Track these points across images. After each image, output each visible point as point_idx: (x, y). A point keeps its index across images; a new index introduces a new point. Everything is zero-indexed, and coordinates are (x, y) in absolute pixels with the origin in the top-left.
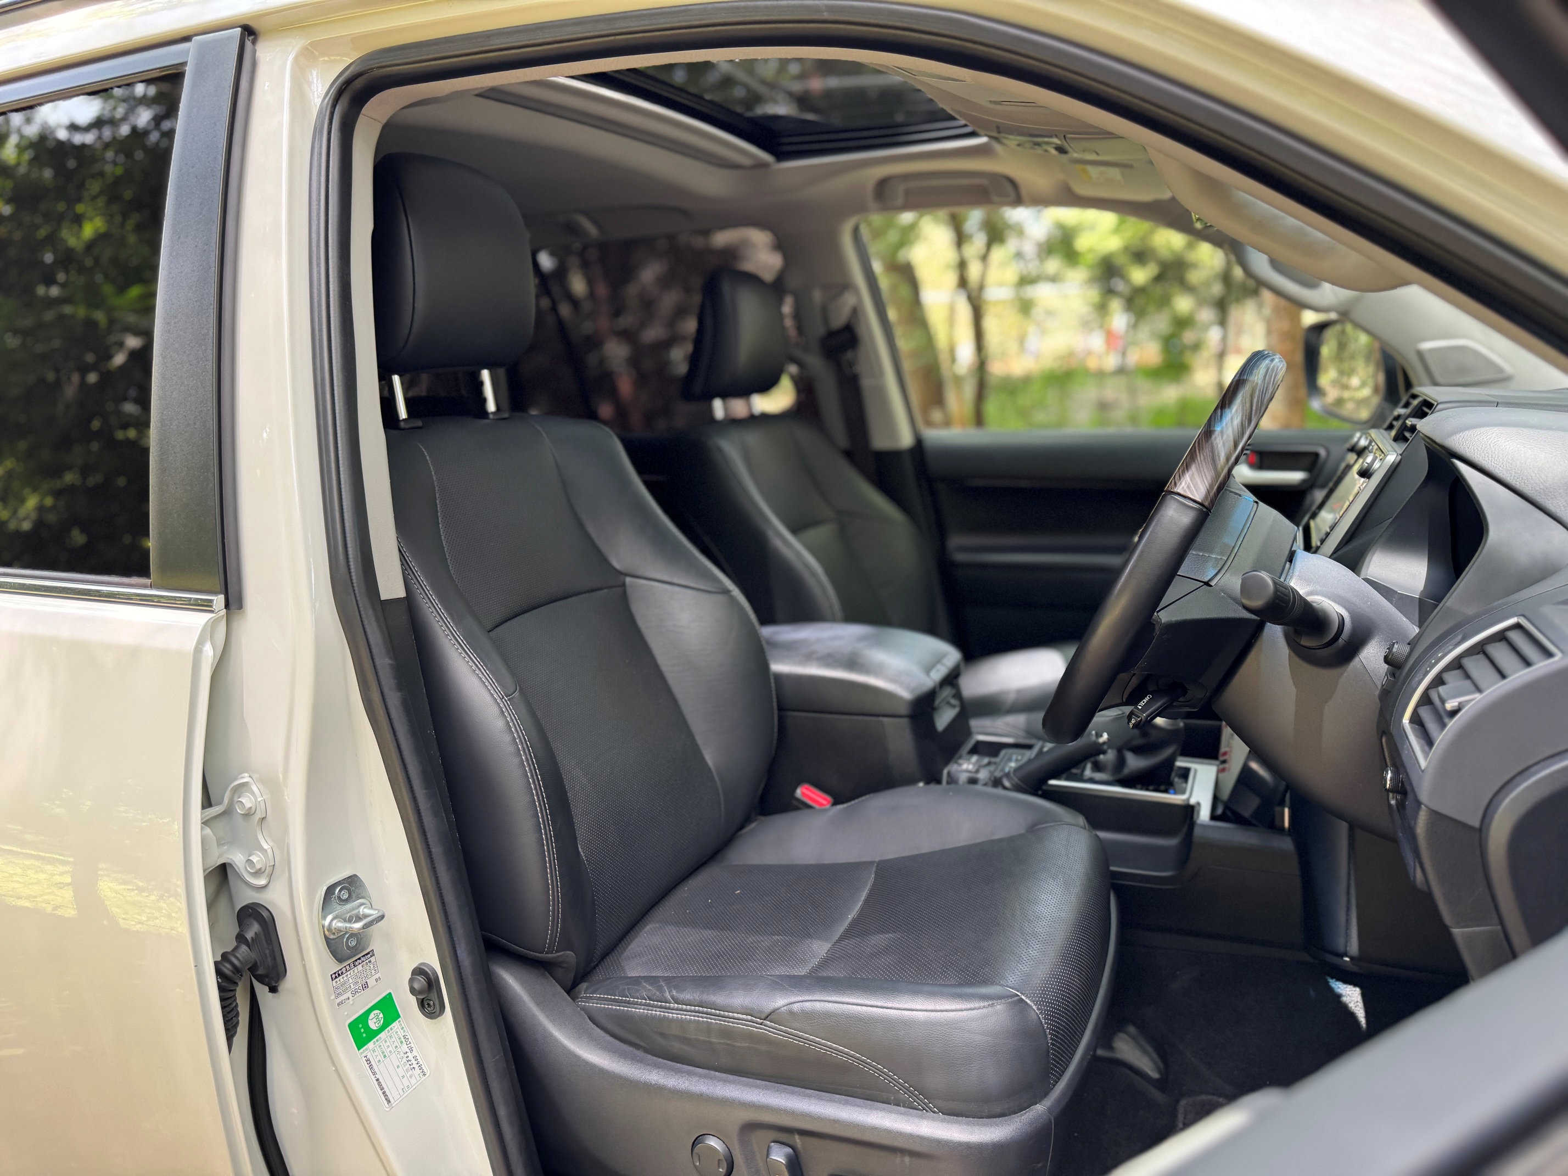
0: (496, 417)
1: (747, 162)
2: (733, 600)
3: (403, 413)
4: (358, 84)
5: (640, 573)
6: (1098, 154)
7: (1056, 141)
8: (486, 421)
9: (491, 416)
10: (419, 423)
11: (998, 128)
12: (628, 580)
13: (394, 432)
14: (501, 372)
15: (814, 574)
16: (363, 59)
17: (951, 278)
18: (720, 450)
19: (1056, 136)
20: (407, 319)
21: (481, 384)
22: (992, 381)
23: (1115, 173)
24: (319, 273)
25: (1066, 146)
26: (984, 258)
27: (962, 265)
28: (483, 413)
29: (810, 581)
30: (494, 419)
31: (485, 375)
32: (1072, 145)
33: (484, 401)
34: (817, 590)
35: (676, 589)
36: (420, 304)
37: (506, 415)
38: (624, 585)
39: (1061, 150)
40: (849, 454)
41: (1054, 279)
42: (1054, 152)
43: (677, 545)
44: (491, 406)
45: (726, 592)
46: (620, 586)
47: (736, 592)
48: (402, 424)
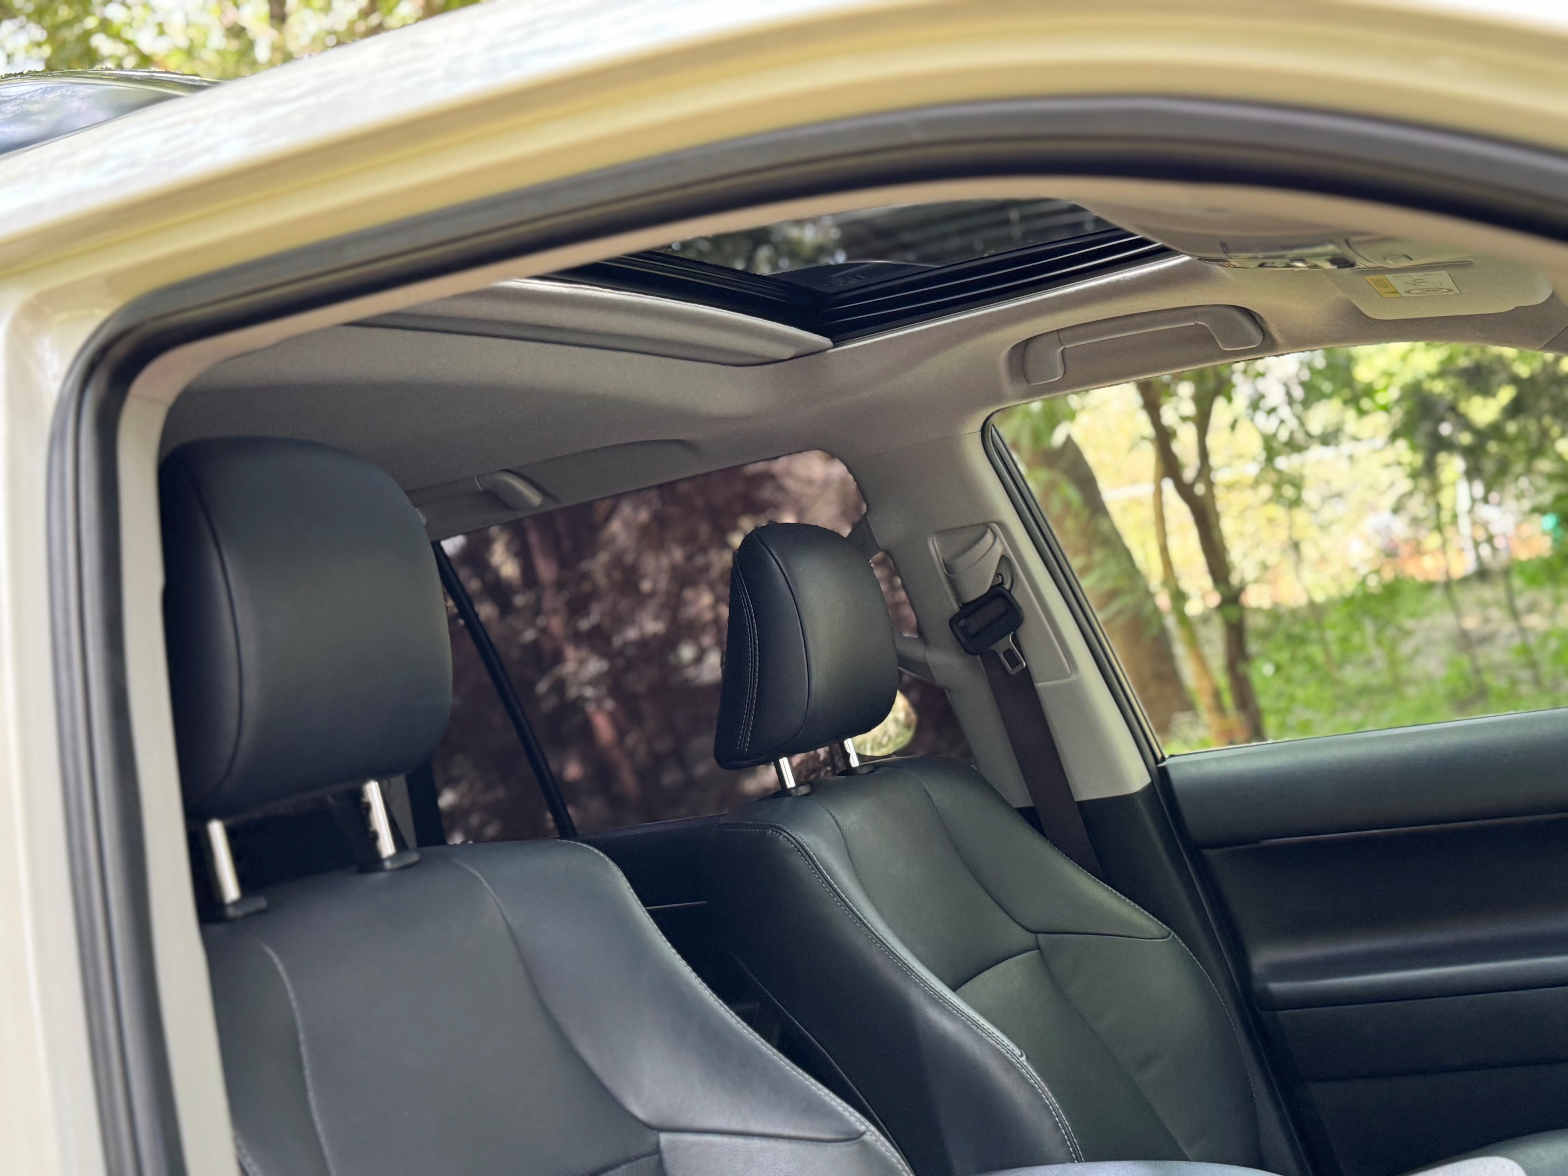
0: (396, 865)
1: (786, 352)
2: (867, 1149)
3: (231, 889)
4: (120, 350)
5: (683, 1122)
6: (1410, 259)
7: (1330, 248)
8: (380, 876)
9: (388, 865)
10: (261, 903)
11: (1224, 245)
12: (664, 1138)
13: (217, 929)
14: (399, 782)
15: (1010, 1066)
16: (128, 309)
17: (1148, 457)
18: (801, 849)
19: (1331, 242)
20: (231, 723)
21: (368, 807)
22: (1255, 623)
23: (1442, 278)
24: (71, 679)
25: (1349, 254)
26: (1202, 421)
27: (1164, 437)
28: (373, 860)
29: (1006, 1081)
30: (393, 870)
31: (373, 791)
32: (1361, 253)
33: (374, 837)
34: (1020, 1098)
35: (757, 1143)
36: (252, 695)
37: (414, 857)
38: (657, 1150)
39: (1341, 262)
40: (1031, 817)
41: (1329, 438)
42: (1328, 266)
43: (747, 1058)
44: (387, 846)
45: (854, 1137)
46: (650, 1154)
47: (873, 1135)
48: (231, 912)
